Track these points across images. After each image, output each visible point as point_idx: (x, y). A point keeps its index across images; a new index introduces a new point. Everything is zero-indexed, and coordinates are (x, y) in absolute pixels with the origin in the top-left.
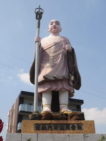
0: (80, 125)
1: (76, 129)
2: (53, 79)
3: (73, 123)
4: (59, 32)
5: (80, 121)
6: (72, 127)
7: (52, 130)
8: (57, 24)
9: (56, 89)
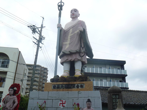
0: (82, 85)
1: (80, 87)
2: (69, 53)
3: (78, 83)
4: (77, 17)
5: (82, 82)
6: (76, 86)
7: (63, 88)
8: (75, 12)
9: (71, 60)
